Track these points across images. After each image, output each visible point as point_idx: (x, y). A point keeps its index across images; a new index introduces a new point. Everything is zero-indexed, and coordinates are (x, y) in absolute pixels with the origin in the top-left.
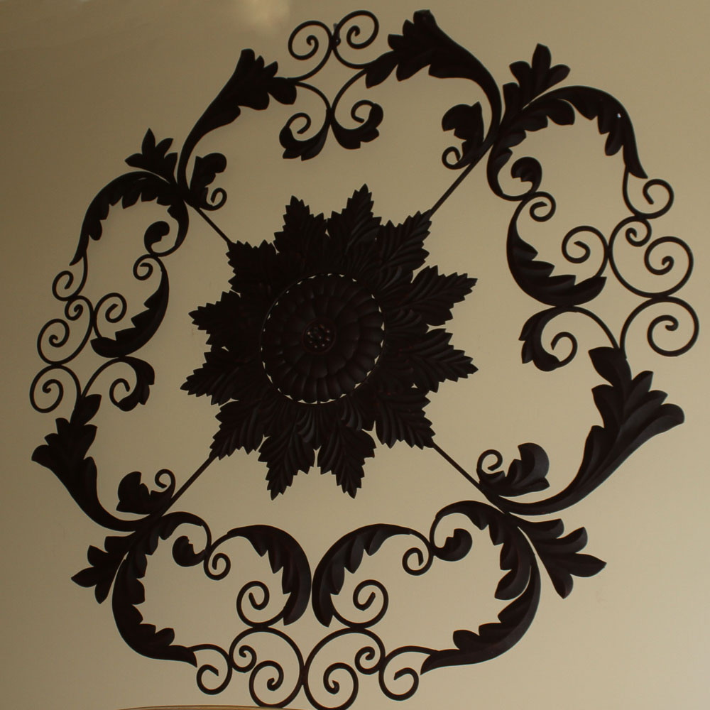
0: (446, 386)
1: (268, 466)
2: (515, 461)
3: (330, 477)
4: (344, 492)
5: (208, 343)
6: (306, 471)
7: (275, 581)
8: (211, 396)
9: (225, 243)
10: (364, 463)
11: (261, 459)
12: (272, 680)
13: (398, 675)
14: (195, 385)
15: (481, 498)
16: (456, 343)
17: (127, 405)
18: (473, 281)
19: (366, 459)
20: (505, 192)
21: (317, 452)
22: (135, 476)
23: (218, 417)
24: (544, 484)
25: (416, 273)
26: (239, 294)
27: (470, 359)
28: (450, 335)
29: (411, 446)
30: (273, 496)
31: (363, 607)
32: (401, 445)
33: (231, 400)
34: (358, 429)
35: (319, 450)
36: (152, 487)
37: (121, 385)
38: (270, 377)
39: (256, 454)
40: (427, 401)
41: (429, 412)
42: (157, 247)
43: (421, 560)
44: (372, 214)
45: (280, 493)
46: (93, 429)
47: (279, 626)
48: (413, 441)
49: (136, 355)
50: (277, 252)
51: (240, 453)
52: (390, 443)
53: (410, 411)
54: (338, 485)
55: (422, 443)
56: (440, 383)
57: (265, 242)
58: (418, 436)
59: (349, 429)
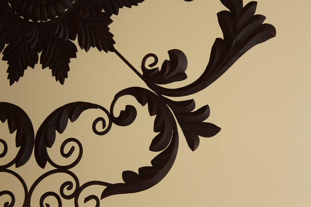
0: (124, 11)
1: (8, 63)
2: (166, 61)
3: (48, 71)
4: (57, 81)
6: (33, 67)
7: (11, 139)
10: (69, 62)
11: (3, 59)
12: (7, 203)
13: (87, 200)
15: (143, 85)
19: (71, 59)
21: (40, 54)
24: (184, 77)
29: (100, 51)
30: (11, 83)
31: (67, 156)
32: (94, 50)
34: (66, 39)
35: (41, 53)
38: (10, 4)
40: (111, 21)
41: (112, 28)
43: (104, 125)
45: (15, 82)
47: (13, 168)
48: (101, 47)
52: (87, 49)
53: (99, 27)
54: (53, 76)
55: (107, 49)
56: (120, 9)
58: (105, 44)
59: (60, 39)
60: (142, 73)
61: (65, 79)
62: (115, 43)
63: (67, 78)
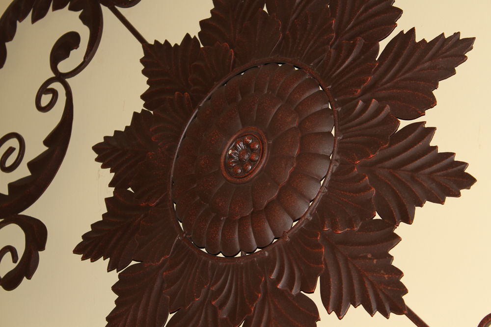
0: (426, 212)
5: (111, 185)
8: (108, 260)
9: (140, 45)
16: (441, 142)
17: (11, 281)
18: (468, 43)
23: (115, 288)
26: (152, 112)
27: (464, 165)
28: (432, 130)
29: (371, 313)
32: (356, 313)
33: (133, 263)
34: (294, 292)
38: (181, 224)
40: (396, 239)
41: (400, 256)
48: (374, 306)
50: (202, 46)
52: (340, 311)
53: (369, 256)
55: (388, 308)
56: (417, 209)
57: (188, 36)
58: (381, 296)
59: (281, 293)
62: (406, 292)
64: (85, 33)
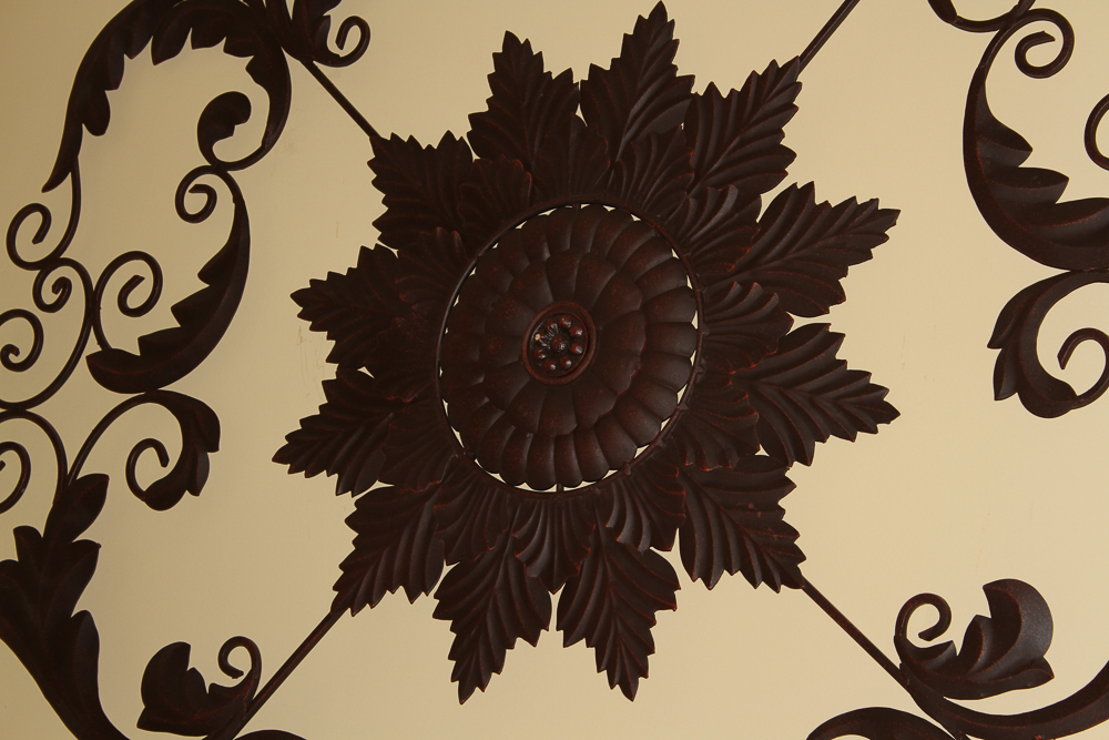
0: (830, 450)
1: (453, 629)
2: (977, 620)
3: (584, 653)
4: (612, 687)
5: (329, 360)
6: (533, 641)
8: (335, 477)
9: (367, 138)
10: (653, 622)
11: (438, 614)
14: (303, 452)
15: (902, 701)
16: (852, 355)
17: (161, 497)
18: (891, 216)
19: (659, 614)
20: (960, 13)
21: (555, 598)
22: (180, 651)
23: (350, 521)
24: (1043, 674)
25: (767, 199)
26: (395, 251)
27: (883, 390)
28: (839, 337)
29: (755, 585)
30: (464, 695)
32: (732, 583)
33: (378, 485)
34: (642, 547)
35: (559, 593)
36: (213, 676)
37: (151, 452)
38: (457, 434)
39: (428, 602)
40: (789, 486)
41: (793, 507)
42: (225, 150)
44: (675, 68)
45: (477, 689)
46: (92, 549)
48: (758, 575)
49: (180, 386)
50: (475, 157)
51: (396, 599)
52: (710, 579)
53: (751, 506)
54: (599, 671)
55: (777, 579)
56: (818, 444)
57: (449, 135)
58: (769, 563)
59: (622, 547)
60: (896, 661)
61: (641, 679)
62: (803, 558)
63: (646, 677)
64: (259, 99)
